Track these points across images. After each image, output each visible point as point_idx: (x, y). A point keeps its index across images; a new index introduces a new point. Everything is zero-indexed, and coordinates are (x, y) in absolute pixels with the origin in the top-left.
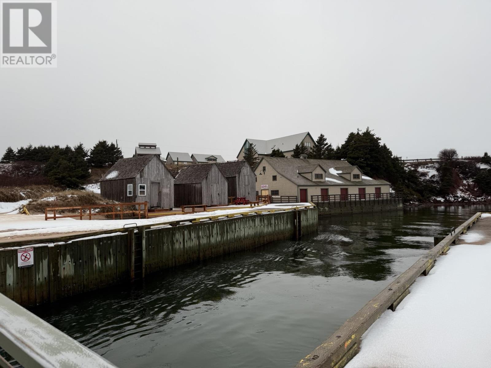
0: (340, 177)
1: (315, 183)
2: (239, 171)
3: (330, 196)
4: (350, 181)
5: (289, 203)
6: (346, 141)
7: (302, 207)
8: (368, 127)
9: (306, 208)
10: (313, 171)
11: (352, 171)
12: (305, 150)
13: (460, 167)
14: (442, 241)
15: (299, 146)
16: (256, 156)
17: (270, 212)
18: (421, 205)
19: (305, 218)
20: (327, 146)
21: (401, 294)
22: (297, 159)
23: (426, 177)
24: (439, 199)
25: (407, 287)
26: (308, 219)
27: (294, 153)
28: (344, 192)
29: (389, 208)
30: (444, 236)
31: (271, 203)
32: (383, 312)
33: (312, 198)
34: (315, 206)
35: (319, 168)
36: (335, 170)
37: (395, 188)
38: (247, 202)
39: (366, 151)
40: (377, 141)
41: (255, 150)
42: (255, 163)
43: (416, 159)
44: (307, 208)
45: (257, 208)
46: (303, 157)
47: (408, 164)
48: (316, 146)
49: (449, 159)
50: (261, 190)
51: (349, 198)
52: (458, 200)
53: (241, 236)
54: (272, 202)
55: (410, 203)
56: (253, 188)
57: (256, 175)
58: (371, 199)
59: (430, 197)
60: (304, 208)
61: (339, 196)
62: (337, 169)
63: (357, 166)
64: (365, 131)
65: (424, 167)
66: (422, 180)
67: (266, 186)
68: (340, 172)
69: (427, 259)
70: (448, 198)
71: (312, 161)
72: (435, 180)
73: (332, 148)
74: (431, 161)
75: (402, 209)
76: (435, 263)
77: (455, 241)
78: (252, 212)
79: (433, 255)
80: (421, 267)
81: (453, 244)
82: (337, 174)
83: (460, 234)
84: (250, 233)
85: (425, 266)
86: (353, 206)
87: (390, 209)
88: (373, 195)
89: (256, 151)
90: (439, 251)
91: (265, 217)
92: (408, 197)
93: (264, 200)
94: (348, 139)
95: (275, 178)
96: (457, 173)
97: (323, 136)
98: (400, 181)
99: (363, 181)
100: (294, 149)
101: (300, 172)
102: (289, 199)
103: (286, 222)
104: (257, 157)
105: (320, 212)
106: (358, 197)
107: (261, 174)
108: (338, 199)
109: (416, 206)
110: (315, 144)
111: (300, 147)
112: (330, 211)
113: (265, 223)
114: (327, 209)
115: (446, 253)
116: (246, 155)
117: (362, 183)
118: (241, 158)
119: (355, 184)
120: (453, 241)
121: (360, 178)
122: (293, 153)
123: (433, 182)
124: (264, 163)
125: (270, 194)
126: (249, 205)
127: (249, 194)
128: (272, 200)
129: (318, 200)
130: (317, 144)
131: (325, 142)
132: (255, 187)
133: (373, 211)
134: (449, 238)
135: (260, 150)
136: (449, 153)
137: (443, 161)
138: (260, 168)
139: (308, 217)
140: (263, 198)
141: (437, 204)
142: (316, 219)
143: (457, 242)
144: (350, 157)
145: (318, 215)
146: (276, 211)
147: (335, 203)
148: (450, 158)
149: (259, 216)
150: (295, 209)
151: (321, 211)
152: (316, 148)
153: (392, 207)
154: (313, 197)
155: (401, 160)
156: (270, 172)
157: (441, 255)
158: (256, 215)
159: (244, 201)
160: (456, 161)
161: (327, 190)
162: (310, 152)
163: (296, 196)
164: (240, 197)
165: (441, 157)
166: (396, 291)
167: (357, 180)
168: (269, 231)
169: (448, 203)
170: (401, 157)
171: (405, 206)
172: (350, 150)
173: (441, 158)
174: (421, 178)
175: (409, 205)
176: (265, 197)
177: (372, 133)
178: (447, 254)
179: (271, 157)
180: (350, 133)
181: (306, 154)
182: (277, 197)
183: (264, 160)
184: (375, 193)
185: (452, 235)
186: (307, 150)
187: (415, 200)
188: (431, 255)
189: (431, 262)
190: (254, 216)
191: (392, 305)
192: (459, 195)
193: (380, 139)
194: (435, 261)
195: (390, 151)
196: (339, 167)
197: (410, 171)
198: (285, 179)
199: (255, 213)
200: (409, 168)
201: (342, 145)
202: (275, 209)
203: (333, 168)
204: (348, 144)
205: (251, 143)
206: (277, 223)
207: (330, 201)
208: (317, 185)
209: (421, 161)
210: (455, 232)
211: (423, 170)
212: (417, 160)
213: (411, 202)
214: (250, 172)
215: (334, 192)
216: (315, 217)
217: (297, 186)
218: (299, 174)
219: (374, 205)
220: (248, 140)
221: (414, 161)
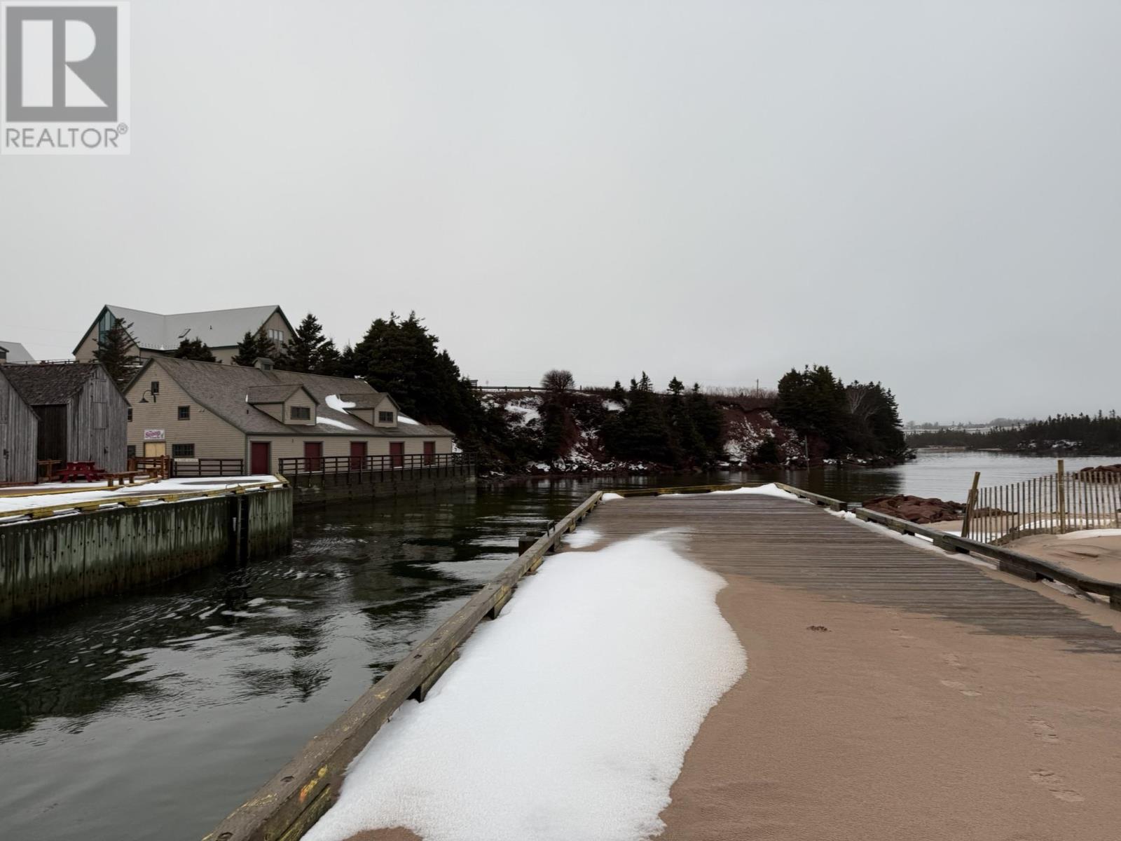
0: (351, 416)
1: (292, 429)
2: (78, 390)
3: (327, 460)
4: (371, 426)
5: (221, 475)
6: (365, 337)
7: (254, 486)
8: (413, 312)
9: (263, 487)
10: (288, 399)
11: (378, 403)
12: (269, 349)
13: (577, 406)
14: (530, 549)
15: (254, 337)
16: (133, 352)
17: (163, 500)
18: (510, 478)
19: (259, 512)
20: (322, 343)
21: (441, 664)
22: (247, 369)
23: (520, 422)
24: (540, 466)
25: (453, 647)
26: (266, 514)
27: (241, 352)
28: (359, 449)
29: (449, 485)
30: (536, 538)
31: (172, 477)
32: (398, 706)
33: (281, 465)
34: (288, 482)
35: (301, 393)
36: (340, 400)
37: (463, 443)
38: (98, 474)
39: (407, 362)
40: (431, 344)
41: (129, 336)
42: (129, 372)
43: (504, 386)
44: (267, 487)
45: (126, 490)
46: (262, 364)
47: (489, 395)
48: (295, 341)
49: (560, 390)
50: (145, 443)
51: (369, 463)
52: (572, 468)
53: (74, 567)
54: (172, 473)
55: (490, 474)
56: (120, 435)
57: (128, 404)
58: (415, 466)
59: (526, 462)
60: (258, 488)
61: (347, 459)
62: (344, 398)
63: (387, 394)
64: (407, 318)
65: (517, 403)
66: (512, 429)
67: (158, 433)
68: (351, 405)
69: (499, 586)
70: (555, 464)
71: (284, 375)
72: (535, 429)
73: (335, 350)
74: (530, 392)
75: (474, 486)
76: (513, 592)
77: (553, 546)
78: (109, 501)
79: (510, 576)
80: (484, 603)
81: (550, 553)
82: (345, 409)
83: (564, 533)
84: (101, 558)
85: (493, 600)
86: (375, 482)
87: (451, 488)
88: (419, 457)
89: (132, 340)
90: (523, 568)
91: (149, 514)
92: (486, 461)
93: (150, 470)
94: (371, 332)
95: (184, 413)
96: (572, 417)
97: (314, 320)
98: (474, 429)
99: (400, 427)
100: (240, 344)
101: (253, 401)
102: (221, 466)
103: (209, 524)
104: (137, 357)
105: (301, 497)
106: (388, 462)
107: (144, 401)
108: (343, 467)
109: (500, 480)
110: (294, 335)
111: (255, 340)
112: (324, 495)
113: (149, 528)
114: (316, 489)
115: (534, 570)
116: (102, 348)
117: (398, 431)
118: (88, 356)
119: (383, 434)
120: (549, 546)
121: (394, 421)
122: (236, 353)
123: (531, 433)
124: (155, 373)
125: (170, 453)
126: (105, 484)
127: (105, 452)
128: (174, 469)
129: (296, 469)
130: (299, 336)
131: (319, 335)
132: (125, 434)
133: (417, 491)
134: (543, 541)
135: (144, 337)
136: (560, 379)
137: (549, 393)
138: (143, 386)
139: (267, 510)
140: (150, 463)
141: (537, 477)
142: (287, 515)
143: (558, 549)
144: (374, 374)
145: (294, 505)
146: (181, 497)
147: (336, 475)
148: (562, 388)
149: (133, 511)
150: (234, 492)
151: (304, 494)
152: (297, 346)
153: (456, 484)
154: (285, 462)
155: (476, 387)
156: (172, 396)
157: (525, 574)
158: (121, 509)
159: (89, 473)
160: (571, 394)
161: (319, 445)
162: (282, 355)
163: (241, 460)
164: (77, 460)
165: (547, 385)
166: (429, 659)
167: (388, 425)
168: (159, 548)
169: (556, 475)
170: (476, 381)
171: (480, 480)
172: (376, 358)
173: (546, 387)
174: (511, 423)
175: (487, 478)
176: (155, 461)
177: (421, 324)
178: (537, 572)
179: (177, 360)
180: (374, 320)
181: (271, 357)
182: (187, 460)
183: (154, 365)
184: (422, 452)
185: (548, 535)
186: (274, 349)
187: (500, 469)
188: (507, 577)
189: (505, 590)
190: (117, 512)
191: (419, 689)
192: (573, 459)
193: (436, 340)
194: (514, 588)
195: (456, 366)
196: (350, 394)
197: (493, 410)
198: (212, 416)
199: (120, 503)
200: (490, 404)
201: (357, 345)
202: (180, 491)
203: (334, 396)
204: (369, 344)
205: (118, 316)
206: (182, 528)
207: (326, 470)
208: (295, 432)
209: (511, 390)
210: (554, 530)
211: (515, 409)
212: (506, 388)
213: (492, 473)
214: (111, 396)
215: (335, 450)
216: (287, 509)
217: (244, 435)
218: (252, 404)
219: (421, 478)
220: (109, 307)
221: (501, 390)
